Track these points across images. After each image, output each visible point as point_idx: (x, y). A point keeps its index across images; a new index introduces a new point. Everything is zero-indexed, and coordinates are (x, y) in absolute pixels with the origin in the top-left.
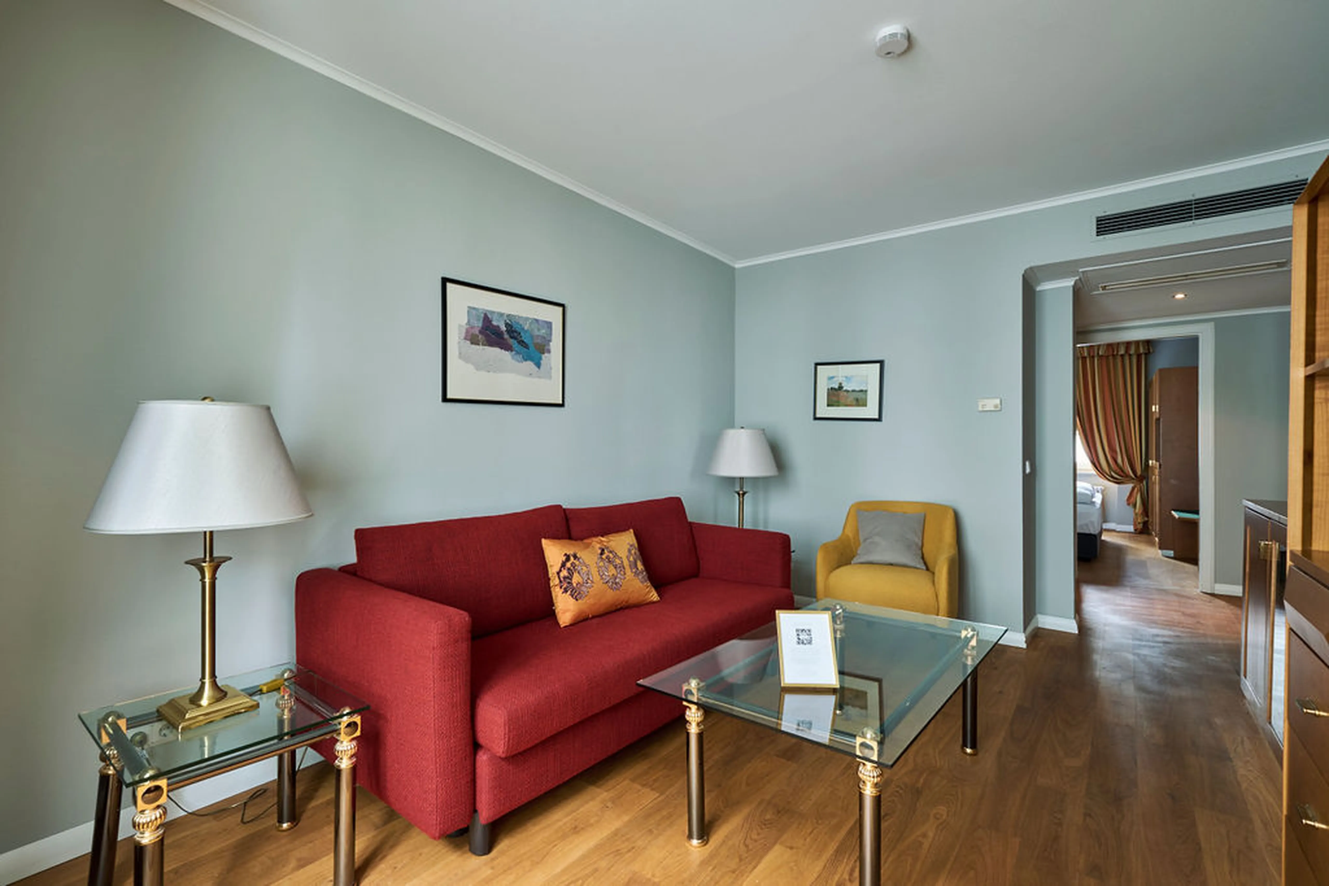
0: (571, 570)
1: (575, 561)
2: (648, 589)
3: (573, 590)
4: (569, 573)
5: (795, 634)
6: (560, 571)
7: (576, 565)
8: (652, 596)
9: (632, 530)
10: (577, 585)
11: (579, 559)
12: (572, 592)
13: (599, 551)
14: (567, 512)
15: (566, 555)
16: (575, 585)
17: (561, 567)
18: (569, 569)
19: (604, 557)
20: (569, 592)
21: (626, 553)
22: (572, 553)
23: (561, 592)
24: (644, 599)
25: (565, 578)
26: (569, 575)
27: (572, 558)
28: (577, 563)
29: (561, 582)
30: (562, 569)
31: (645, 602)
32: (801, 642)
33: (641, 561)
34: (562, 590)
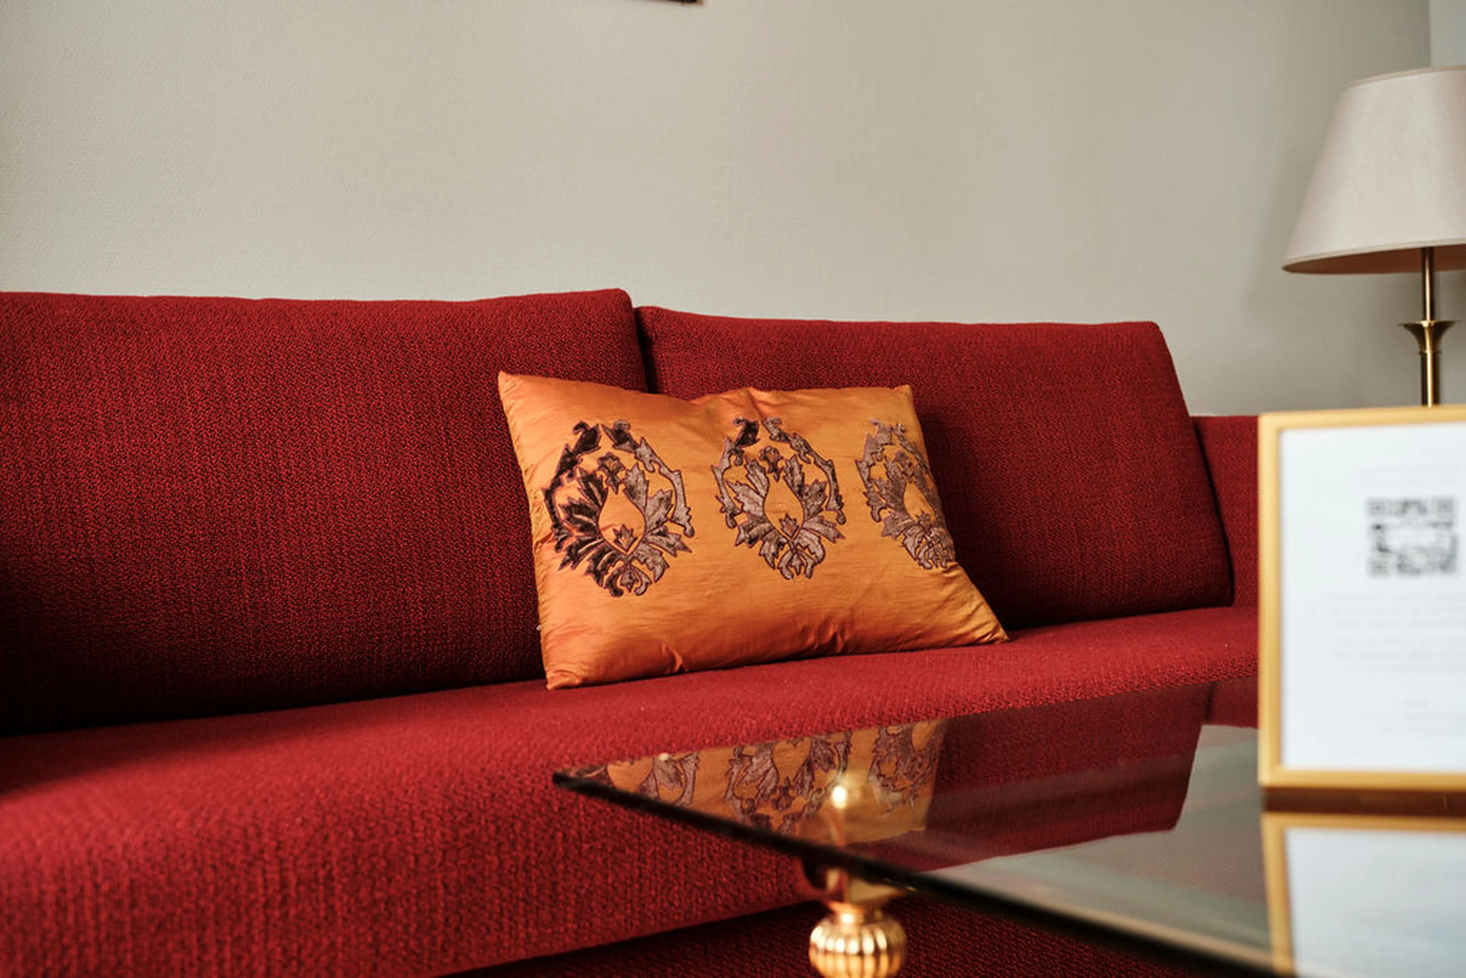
0: (598, 483)
1: (617, 453)
2: (951, 588)
3: (602, 553)
4: (589, 492)
5: (1363, 522)
6: (557, 483)
7: (621, 467)
8: (969, 617)
9: (906, 389)
10: (619, 535)
11: (635, 446)
12: (596, 560)
13: (736, 432)
14: (647, 320)
15: (581, 426)
16: (609, 536)
17: (560, 472)
18: (589, 478)
19: (752, 450)
20: (585, 564)
21: (859, 450)
22: (611, 424)
23: (559, 562)
24: (930, 623)
25: (572, 508)
26: (586, 500)
27: (606, 445)
28: (627, 459)
29: (557, 524)
30: (564, 477)
31: (934, 639)
32: (1392, 560)
33: (923, 488)
34: (563, 554)
